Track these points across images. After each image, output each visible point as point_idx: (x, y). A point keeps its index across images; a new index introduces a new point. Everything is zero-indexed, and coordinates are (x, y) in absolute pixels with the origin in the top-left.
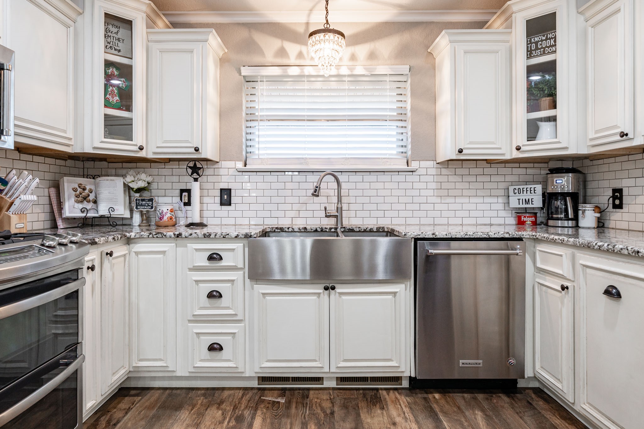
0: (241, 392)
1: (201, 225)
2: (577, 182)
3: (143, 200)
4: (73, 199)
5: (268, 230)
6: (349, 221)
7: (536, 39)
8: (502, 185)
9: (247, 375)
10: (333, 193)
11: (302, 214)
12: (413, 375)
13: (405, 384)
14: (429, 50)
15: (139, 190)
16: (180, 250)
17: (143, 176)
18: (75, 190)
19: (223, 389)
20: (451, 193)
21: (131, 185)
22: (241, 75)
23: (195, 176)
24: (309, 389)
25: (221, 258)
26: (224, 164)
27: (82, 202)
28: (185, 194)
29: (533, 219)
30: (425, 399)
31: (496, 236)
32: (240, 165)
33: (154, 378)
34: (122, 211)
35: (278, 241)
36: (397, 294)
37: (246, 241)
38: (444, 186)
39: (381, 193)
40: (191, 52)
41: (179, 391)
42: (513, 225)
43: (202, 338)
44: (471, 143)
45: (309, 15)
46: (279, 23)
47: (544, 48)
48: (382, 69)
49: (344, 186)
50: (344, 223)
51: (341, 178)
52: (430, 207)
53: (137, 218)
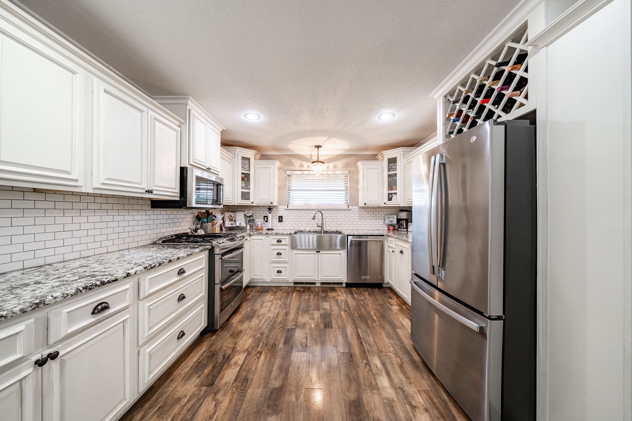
0: (288, 287)
1: (272, 229)
2: (408, 215)
3: (251, 220)
4: (228, 220)
5: (297, 231)
6: (326, 228)
7: (392, 165)
8: (383, 215)
9: (290, 281)
10: (320, 218)
11: (309, 225)
12: (346, 282)
13: (344, 285)
14: (356, 165)
15: (249, 216)
16: (267, 238)
17: (251, 212)
18: (229, 217)
19: (282, 286)
20: (364, 218)
21: (247, 215)
22: (286, 174)
23: (270, 211)
24: (311, 287)
25: (281, 241)
26: (280, 207)
27: (231, 221)
28: (266, 218)
29: (393, 228)
30: (350, 289)
31: (375, 234)
32: (286, 207)
33: (258, 282)
34: (243, 224)
35: (299, 236)
36: (341, 254)
37: (290, 236)
38: (362, 215)
39: (338, 218)
40: (270, 168)
41: (266, 287)
42: (387, 230)
43: (275, 268)
44: (369, 201)
45: (312, 152)
46: (300, 155)
47: (394, 169)
48: (338, 172)
49: (324, 215)
50: (324, 229)
51: (323, 212)
52: (356, 223)
53: (248, 227)
